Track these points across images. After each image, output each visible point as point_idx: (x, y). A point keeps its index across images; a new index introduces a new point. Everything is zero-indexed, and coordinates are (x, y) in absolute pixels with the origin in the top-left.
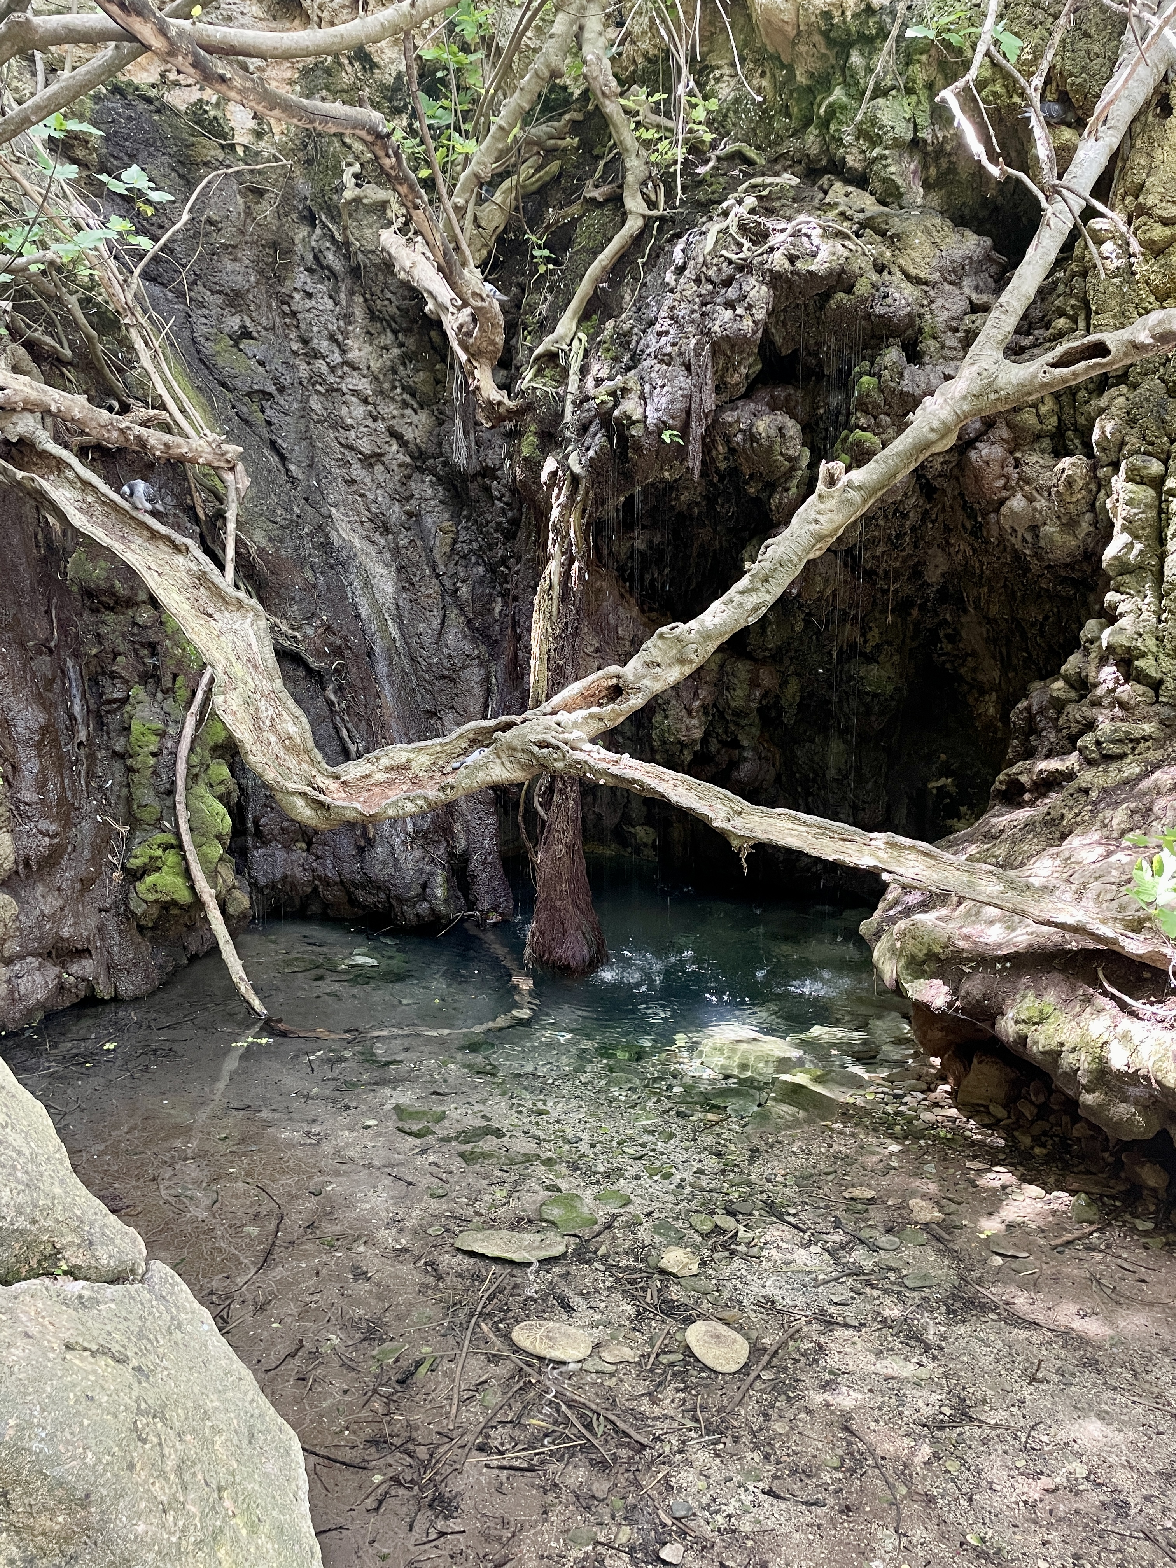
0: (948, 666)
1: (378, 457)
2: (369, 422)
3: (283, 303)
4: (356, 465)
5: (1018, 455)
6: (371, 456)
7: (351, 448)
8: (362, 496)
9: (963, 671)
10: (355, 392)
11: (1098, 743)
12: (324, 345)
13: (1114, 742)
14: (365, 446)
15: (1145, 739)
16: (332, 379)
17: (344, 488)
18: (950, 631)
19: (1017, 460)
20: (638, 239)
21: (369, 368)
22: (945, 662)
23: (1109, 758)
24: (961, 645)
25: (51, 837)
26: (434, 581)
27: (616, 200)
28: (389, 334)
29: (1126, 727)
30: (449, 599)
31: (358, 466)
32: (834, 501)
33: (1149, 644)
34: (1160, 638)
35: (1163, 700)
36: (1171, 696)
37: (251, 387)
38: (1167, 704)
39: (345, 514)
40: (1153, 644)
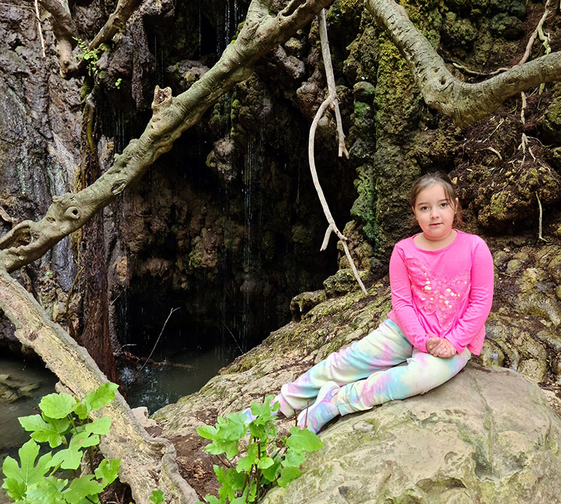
11: (334, 283)
14: (73, 101)
17: (62, 124)
23: (338, 293)
31: (69, 112)
32: (160, 113)
33: (368, 215)
34: (374, 210)
35: (375, 254)
36: (378, 252)
37: (16, 70)
38: (377, 257)
39: (62, 138)
40: (371, 215)
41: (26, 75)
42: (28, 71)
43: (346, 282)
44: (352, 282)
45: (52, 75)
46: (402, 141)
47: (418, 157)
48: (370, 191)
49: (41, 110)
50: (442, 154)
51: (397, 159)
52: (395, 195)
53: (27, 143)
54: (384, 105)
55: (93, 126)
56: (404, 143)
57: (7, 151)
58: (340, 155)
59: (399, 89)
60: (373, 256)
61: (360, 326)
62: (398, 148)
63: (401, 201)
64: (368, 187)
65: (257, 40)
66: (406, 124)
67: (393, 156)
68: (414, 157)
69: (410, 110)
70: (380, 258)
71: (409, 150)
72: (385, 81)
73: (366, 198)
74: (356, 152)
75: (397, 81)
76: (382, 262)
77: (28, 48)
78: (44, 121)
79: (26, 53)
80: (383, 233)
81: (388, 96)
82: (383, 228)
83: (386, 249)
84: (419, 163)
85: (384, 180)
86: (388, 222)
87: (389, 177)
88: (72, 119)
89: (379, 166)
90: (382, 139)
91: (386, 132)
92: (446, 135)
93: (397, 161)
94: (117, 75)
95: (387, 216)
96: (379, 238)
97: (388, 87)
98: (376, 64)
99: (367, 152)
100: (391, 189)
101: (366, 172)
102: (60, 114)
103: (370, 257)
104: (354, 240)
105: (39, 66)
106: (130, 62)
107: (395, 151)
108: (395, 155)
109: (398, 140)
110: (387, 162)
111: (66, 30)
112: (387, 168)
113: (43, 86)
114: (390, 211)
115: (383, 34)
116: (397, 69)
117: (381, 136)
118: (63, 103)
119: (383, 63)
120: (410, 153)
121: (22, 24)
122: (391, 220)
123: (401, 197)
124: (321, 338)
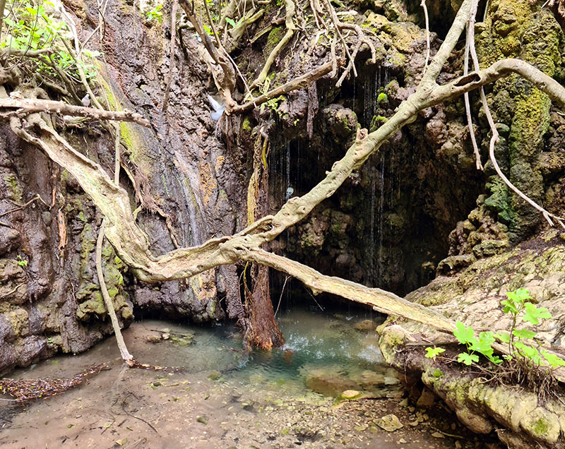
0: (430, 214)
1: (193, 130)
2: (191, 116)
3: (158, 70)
4: (185, 133)
5: (448, 124)
6: (191, 130)
7: (183, 126)
8: (187, 146)
9: (436, 216)
10: (185, 105)
11: (482, 249)
12: (173, 86)
13: (489, 248)
14: (190, 126)
15: (503, 247)
16: (176, 99)
17: (181, 143)
18: (430, 199)
19: (448, 127)
20: (291, 40)
21: (191, 95)
22: (428, 213)
23: (486, 256)
24: (435, 205)
25: (44, 286)
26: (215, 180)
27: (283, 24)
28: (199, 81)
29: (494, 242)
30: (220, 187)
32: (362, 145)
33: (504, 205)
34: (509, 203)
35: (511, 230)
36: (514, 228)
37: (144, 103)
38: (513, 232)
39: (181, 153)
40: (506, 205)
41: (151, 107)
42: (153, 104)
43: (492, 248)
44: (497, 248)
45: (169, 107)
46: (532, 160)
47: (542, 170)
48: (504, 191)
49: (165, 133)
50: (557, 168)
51: (529, 171)
52: (529, 193)
53: (163, 158)
54: (520, 138)
56: (533, 161)
57: (153, 165)
58: (478, 168)
59: (531, 129)
60: (508, 231)
62: (529, 164)
64: (503, 188)
65: (431, 100)
66: (535, 150)
68: (540, 169)
69: (538, 142)
70: (516, 232)
71: (536, 165)
72: (521, 124)
73: (501, 195)
75: (530, 124)
76: (518, 235)
77: (150, 86)
78: (168, 141)
79: (149, 90)
80: (518, 217)
81: (523, 133)
82: (519, 213)
83: (521, 226)
84: (542, 174)
85: (520, 184)
86: (524, 210)
87: (525, 182)
88: (189, 139)
89: (516, 175)
90: (518, 159)
91: (521, 155)
92: (558, 156)
95: (523, 206)
96: (515, 220)
97: (523, 127)
98: (512, 115)
99: (501, 167)
102: (178, 136)
103: (506, 232)
104: (486, 222)
105: (159, 100)
108: (528, 169)
109: (529, 159)
110: (523, 173)
112: (523, 177)
113: (165, 115)
115: (519, 96)
117: (517, 157)
118: (181, 128)
119: (520, 113)
120: (537, 167)
121: (145, 68)
122: (526, 209)
124: (496, 282)
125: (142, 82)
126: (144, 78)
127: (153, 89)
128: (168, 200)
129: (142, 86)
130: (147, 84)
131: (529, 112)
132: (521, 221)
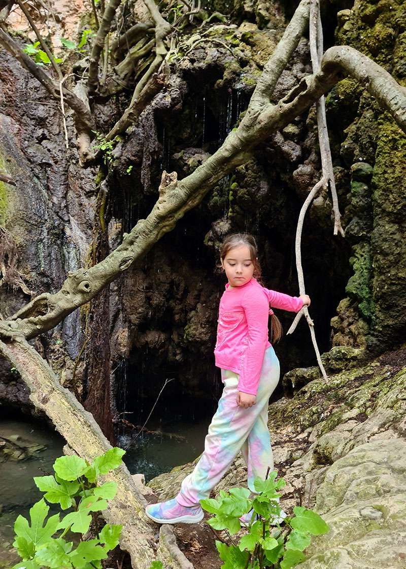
2: (91, 176)
4: (83, 197)
8: (84, 211)
11: (328, 360)
13: (336, 359)
17: (78, 209)
29: (344, 350)
31: (85, 197)
32: (166, 195)
33: (364, 292)
34: (371, 288)
35: (372, 332)
36: (375, 330)
37: (41, 161)
38: (373, 335)
39: (77, 220)
40: (367, 293)
41: (50, 165)
42: (51, 162)
43: (340, 359)
44: (347, 359)
45: (72, 165)
46: (400, 219)
48: (366, 268)
49: (61, 196)
51: (395, 237)
52: (393, 272)
53: (48, 224)
54: (382, 184)
55: (105, 208)
56: (403, 221)
57: (30, 232)
58: (335, 233)
59: (398, 169)
60: (369, 334)
61: (357, 405)
62: (396, 227)
63: (400, 279)
64: (365, 265)
65: (258, 126)
66: (404, 202)
67: (391, 234)
70: (377, 336)
72: (383, 161)
73: (362, 276)
74: (352, 230)
75: (396, 160)
76: (379, 340)
77: (52, 141)
78: (63, 205)
79: (50, 146)
80: (380, 311)
81: (386, 176)
82: (380, 305)
83: (383, 327)
85: (381, 258)
86: (385, 300)
87: (387, 255)
88: (87, 204)
89: (376, 244)
90: (380, 218)
91: (384, 211)
93: (395, 239)
94: (129, 162)
95: (384, 293)
96: (375, 316)
97: (387, 166)
98: (375, 146)
99: (364, 231)
100: (389, 267)
101: (363, 250)
102: (77, 199)
103: (365, 335)
105: (61, 158)
106: (141, 151)
107: (393, 230)
108: (393, 234)
109: (396, 218)
110: (385, 240)
111: (87, 125)
112: (385, 246)
113: (64, 175)
114: (387, 289)
115: (382, 116)
116: (397, 149)
117: (379, 215)
118: (80, 190)
119: (382, 144)
121: (48, 120)
122: (388, 298)
123: (400, 274)
124: (315, 416)
125: (44, 137)
126: (46, 132)
127: (55, 145)
128: (39, 274)
129: (44, 142)
130: (49, 139)
131: (394, 140)
132: (382, 317)
